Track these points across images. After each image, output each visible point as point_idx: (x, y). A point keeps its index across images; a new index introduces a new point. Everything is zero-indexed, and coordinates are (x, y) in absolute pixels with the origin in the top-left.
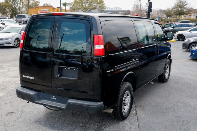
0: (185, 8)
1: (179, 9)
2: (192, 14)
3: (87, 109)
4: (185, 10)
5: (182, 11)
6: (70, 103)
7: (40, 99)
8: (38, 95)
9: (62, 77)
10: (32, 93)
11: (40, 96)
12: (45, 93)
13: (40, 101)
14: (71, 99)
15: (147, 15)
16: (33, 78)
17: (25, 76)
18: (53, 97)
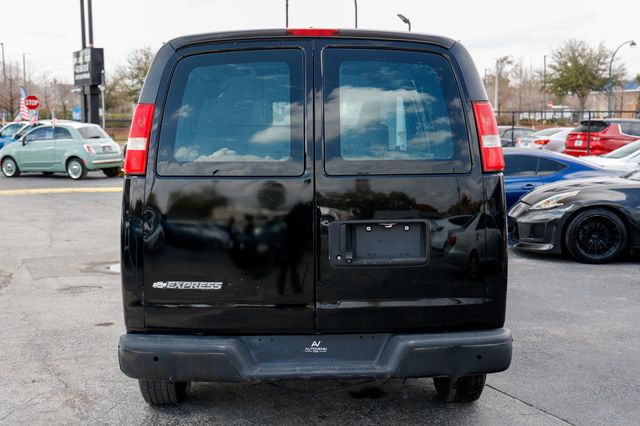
6: (411, 348)
7: (253, 363)
8: (246, 349)
9: (365, 262)
10: (222, 345)
11: (252, 352)
12: (274, 337)
13: (259, 369)
14: (401, 337)
15: (85, 96)
16: (218, 286)
17: (165, 285)
18: (314, 344)
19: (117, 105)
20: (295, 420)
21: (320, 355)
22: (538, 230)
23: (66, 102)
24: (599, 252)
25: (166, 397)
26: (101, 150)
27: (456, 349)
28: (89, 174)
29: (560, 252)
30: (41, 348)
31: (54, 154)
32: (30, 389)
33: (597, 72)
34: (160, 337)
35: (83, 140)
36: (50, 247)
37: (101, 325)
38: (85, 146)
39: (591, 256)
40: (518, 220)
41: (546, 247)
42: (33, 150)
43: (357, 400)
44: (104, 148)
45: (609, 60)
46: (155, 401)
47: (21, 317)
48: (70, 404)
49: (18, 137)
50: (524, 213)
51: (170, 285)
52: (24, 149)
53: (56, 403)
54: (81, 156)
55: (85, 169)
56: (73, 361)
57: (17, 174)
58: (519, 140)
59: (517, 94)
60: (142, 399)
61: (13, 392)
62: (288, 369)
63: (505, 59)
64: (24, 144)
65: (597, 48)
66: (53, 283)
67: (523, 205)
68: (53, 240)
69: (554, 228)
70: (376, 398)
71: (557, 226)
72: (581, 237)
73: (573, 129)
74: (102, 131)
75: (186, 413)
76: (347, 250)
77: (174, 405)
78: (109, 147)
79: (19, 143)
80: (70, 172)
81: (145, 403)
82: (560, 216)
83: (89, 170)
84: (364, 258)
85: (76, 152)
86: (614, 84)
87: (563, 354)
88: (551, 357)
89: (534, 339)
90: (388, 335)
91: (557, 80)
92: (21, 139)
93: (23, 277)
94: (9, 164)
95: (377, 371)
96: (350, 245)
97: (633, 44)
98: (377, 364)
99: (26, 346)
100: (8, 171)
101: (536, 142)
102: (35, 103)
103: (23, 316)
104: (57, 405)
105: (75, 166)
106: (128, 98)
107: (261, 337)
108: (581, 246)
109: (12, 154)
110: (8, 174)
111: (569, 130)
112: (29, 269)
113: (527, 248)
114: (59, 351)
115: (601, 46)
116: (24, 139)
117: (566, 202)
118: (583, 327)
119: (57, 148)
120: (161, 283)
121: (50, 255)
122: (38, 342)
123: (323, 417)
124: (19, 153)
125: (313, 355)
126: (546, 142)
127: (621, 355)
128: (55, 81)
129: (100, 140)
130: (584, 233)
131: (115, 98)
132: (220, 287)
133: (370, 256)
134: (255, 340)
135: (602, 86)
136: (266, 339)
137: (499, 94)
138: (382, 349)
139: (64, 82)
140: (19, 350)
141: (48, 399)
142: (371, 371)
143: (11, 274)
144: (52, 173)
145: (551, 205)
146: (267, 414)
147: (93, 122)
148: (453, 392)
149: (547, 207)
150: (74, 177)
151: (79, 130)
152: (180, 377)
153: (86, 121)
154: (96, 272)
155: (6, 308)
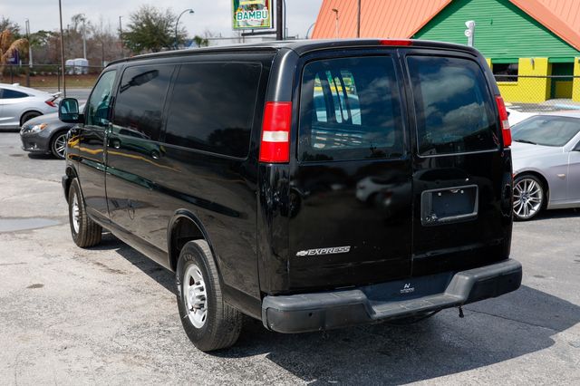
10: (359, 296)
16: (347, 249)
17: (306, 253)
18: (406, 286)
21: (409, 294)
33: (166, 32)
37: (33, 286)
45: (174, 23)
51: (311, 252)
63: (79, 16)
65: (165, 13)
86: (179, 43)
97: (192, 12)
115: (168, 12)
120: (303, 252)
125: (405, 295)
135: (171, 44)
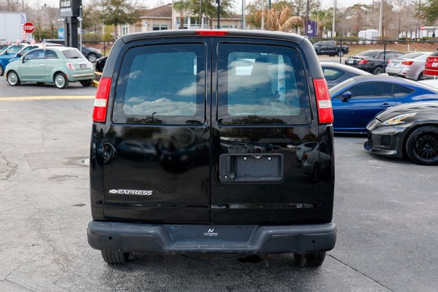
0: (128, 6)
1: (114, 8)
2: (144, 23)
3: (314, 242)
4: (126, 11)
5: (120, 14)
6: (270, 235)
7: (171, 242)
8: (166, 233)
9: (242, 180)
10: (152, 230)
11: (170, 235)
12: (184, 225)
13: (175, 245)
14: (265, 227)
15: (68, 24)
16: (149, 193)
17: (116, 191)
18: (210, 230)
19: (91, 25)
20: (200, 276)
21: (213, 238)
22: (386, 140)
23: (54, 22)
24: (429, 157)
25: (117, 259)
26: (79, 67)
27: (299, 236)
28: (70, 84)
29: (402, 156)
30: (37, 222)
31: (45, 69)
32: (31, 251)
34: (114, 224)
35: (67, 60)
36: (43, 144)
37: (78, 205)
38: (67, 64)
39: (424, 160)
40: (373, 132)
41: (392, 152)
42: (30, 66)
43: (241, 263)
44: (81, 65)
46: (111, 261)
47: (24, 199)
48: (56, 261)
49: (19, 56)
50: (377, 127)
51: (120, 191)
52: (24, 65)
53: (48, 260)
54: (64, 71)
55: (67, 81)
56: (58, 232)
57: (19, 84)
58: (390, 61)
59: (397, 18)
60: (102, 259)
61: (21, 253)
62: (192, 246)
64: (23, 62)
66: (45, 173)
67: (377, 121)
68: (44, 139)
69: (398, 139)
70: (254, 262)
71: (400, 137)
72: (417, 145)
73: (432, 53)
74: (80, 53)
75: (131, 270)
76: (231, 172)
77: (123, 264)
78: (85, 65)
79: (20, 60)
80: (56, 82)
81: (104, 262)
82: (402, 130)
83: (70, 82)
84: (242, 177)
85: (60, 69)
87: (386, 235)
88: (378, 236)
89: (369, 222)
90: (257, 226)
91: (429, 8)
92: (22, 58)
93: (24, 168)
94: (13, 76)
95: (248, 249)
96: (233, 169)
98: (249, 244)
99: (28, 220)
100: (12, 81)
101: (403, 63)
102: (31, 28)
103: (25, 198)
104: (48, 262)
105: (60, 79)
106: (100, 20)
107: (176, 225)
108: (417, 152)
109: (15, 69)
110: (12, 84)
111: (429, 54)
112: (28, 161)
113: (378, 153)
114: (50, 224)
116: (24, 58)
117: (407, 120)
118: (406, 214)
119: (47, 65)
120: (114, 190)
121: (43, 151)
122: (36, 217)
123: (218, 275)
124: (20, 68)
125: (209, 238)
126: (411, 63)
127: (426, 236)
128: (45, 5)
129: (78, 59)
130: (419, 143)
131: (90, 20)
132: (151, 194)
133: (246, 176)
134: (173, 227)
136: (179, 227)
137: (383, 19)
138: (252, 235)
139: (52, 7)
140: (23, 222)
141: (42, 258)
142: (246, 249)
143: (17, 165)
144: (43, 83)
145: (396, 122)
146: (183, 272)
147: (73, 46)
148: (304, 260)
149: (394, 123)
150: (59, 86)
151: (63, 52)
152: (126, 249)
153: (68, 46)
154: (74, 164)
155: (14, 191)
